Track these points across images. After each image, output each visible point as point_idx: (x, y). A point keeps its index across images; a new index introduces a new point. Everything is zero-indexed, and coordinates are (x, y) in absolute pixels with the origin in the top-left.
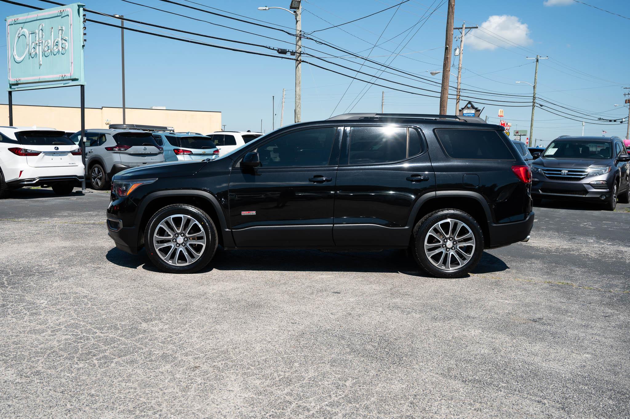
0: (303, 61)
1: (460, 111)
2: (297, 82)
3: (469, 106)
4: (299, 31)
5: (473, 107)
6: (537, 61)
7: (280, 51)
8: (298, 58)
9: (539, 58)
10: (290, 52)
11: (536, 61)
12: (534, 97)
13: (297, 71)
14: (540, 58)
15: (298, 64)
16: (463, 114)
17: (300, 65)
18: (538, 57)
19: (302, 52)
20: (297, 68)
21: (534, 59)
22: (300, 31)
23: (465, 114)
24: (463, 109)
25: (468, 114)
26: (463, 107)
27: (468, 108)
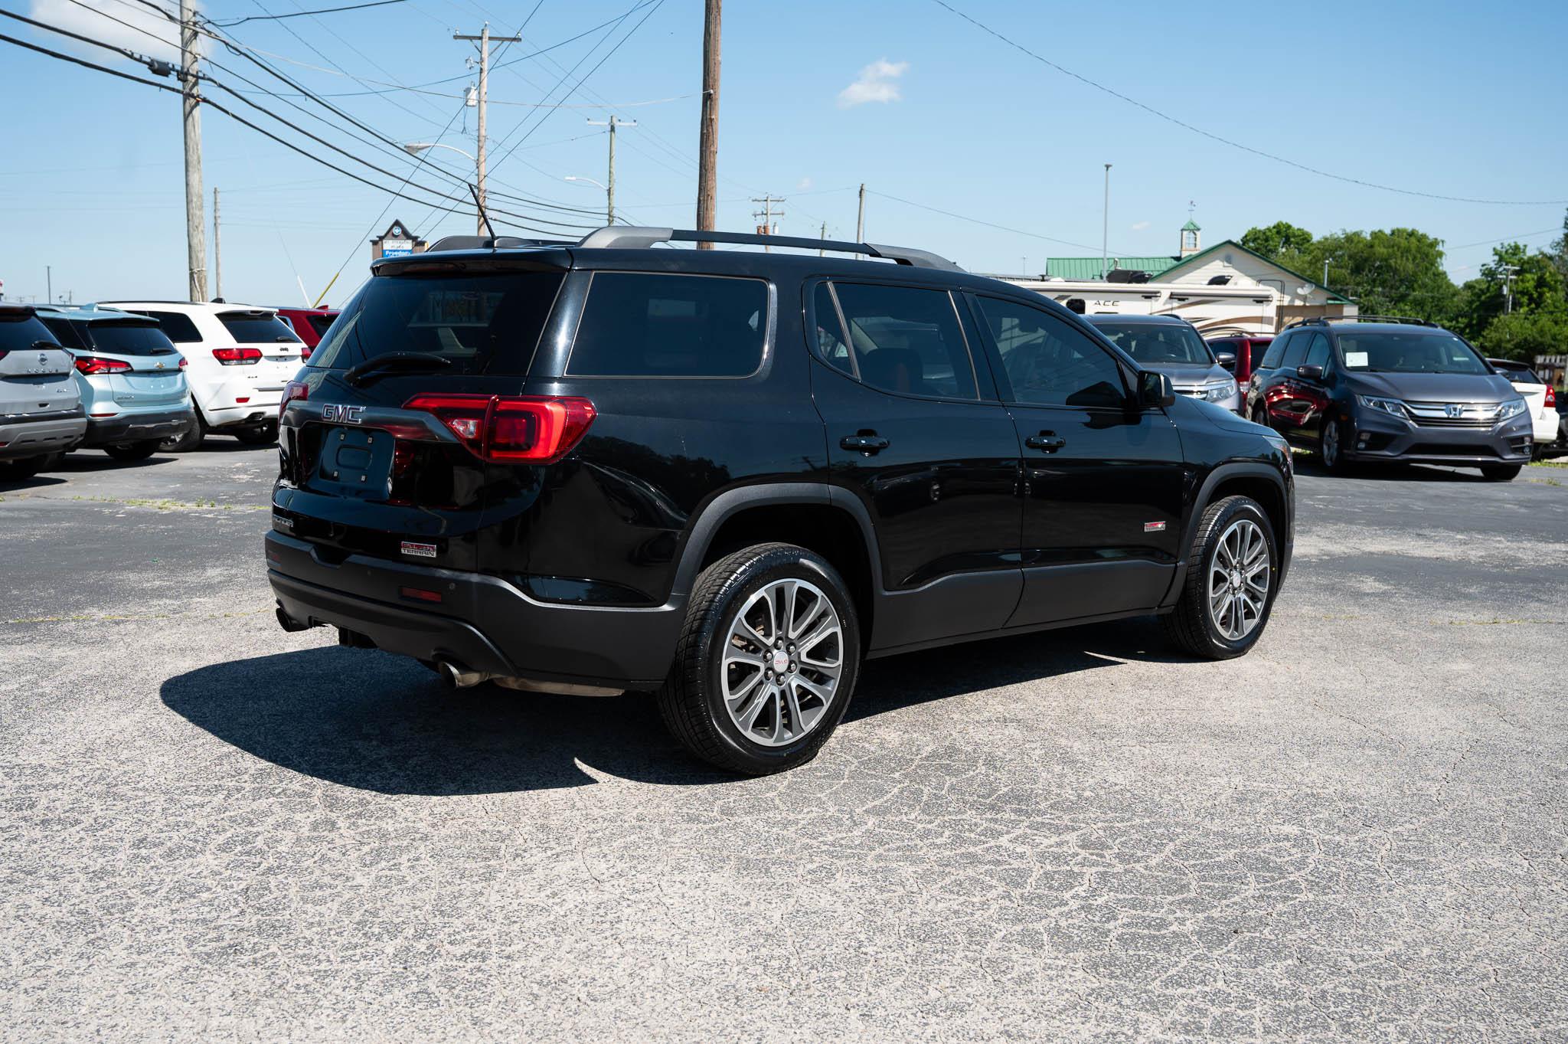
0: (205, 100)
1: (375, 243)
2: (190, 159)
3: (397, 231)
4: (191, 14)
5: (406, 235)
6: (613, 129)
7: (156, 65)
8: (191, 89)
9: (617, 124)
10: (177, 71)
11: (609, 129)
12: (610, 216)
13: (190, 127)
14: (619, 123)
15: (192, 108)
16: (383, 251)
17: (196, 112)
18: (614, 119)
19: (200, 75)
20: (190, 119)
21: (606, 124)
22: (195, 14)
23: (387, 253)
24: (381, 238)
25: (395, 251)
26: (383, 234)
27: (395, 236)
